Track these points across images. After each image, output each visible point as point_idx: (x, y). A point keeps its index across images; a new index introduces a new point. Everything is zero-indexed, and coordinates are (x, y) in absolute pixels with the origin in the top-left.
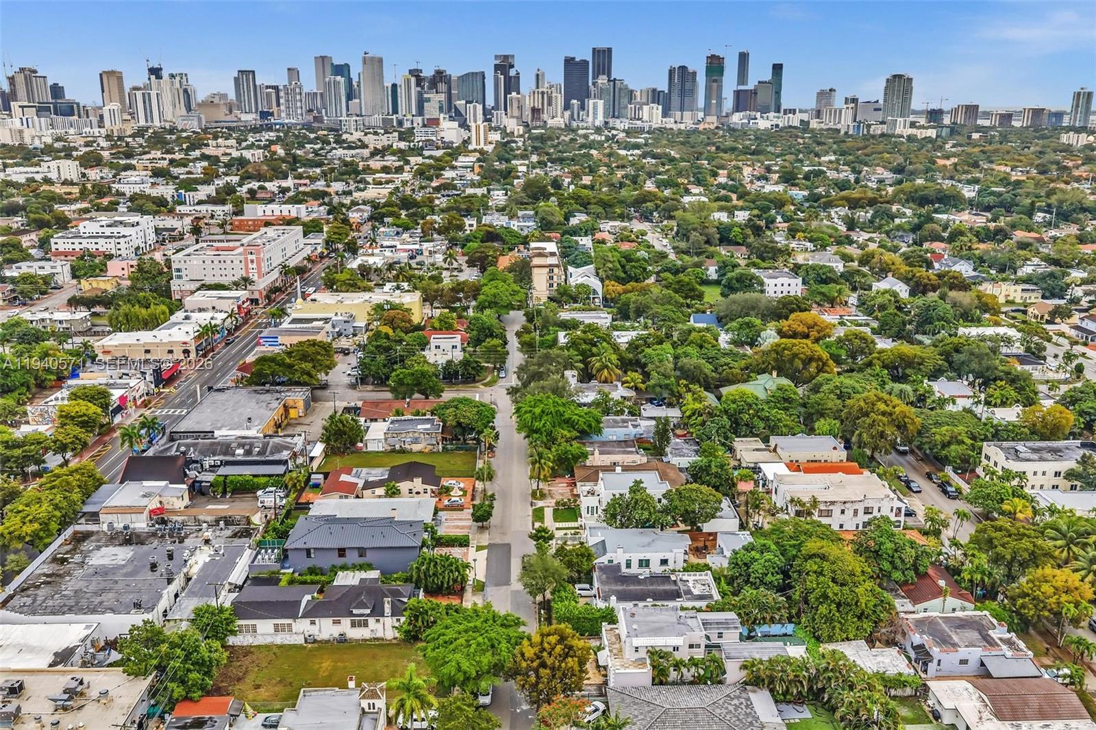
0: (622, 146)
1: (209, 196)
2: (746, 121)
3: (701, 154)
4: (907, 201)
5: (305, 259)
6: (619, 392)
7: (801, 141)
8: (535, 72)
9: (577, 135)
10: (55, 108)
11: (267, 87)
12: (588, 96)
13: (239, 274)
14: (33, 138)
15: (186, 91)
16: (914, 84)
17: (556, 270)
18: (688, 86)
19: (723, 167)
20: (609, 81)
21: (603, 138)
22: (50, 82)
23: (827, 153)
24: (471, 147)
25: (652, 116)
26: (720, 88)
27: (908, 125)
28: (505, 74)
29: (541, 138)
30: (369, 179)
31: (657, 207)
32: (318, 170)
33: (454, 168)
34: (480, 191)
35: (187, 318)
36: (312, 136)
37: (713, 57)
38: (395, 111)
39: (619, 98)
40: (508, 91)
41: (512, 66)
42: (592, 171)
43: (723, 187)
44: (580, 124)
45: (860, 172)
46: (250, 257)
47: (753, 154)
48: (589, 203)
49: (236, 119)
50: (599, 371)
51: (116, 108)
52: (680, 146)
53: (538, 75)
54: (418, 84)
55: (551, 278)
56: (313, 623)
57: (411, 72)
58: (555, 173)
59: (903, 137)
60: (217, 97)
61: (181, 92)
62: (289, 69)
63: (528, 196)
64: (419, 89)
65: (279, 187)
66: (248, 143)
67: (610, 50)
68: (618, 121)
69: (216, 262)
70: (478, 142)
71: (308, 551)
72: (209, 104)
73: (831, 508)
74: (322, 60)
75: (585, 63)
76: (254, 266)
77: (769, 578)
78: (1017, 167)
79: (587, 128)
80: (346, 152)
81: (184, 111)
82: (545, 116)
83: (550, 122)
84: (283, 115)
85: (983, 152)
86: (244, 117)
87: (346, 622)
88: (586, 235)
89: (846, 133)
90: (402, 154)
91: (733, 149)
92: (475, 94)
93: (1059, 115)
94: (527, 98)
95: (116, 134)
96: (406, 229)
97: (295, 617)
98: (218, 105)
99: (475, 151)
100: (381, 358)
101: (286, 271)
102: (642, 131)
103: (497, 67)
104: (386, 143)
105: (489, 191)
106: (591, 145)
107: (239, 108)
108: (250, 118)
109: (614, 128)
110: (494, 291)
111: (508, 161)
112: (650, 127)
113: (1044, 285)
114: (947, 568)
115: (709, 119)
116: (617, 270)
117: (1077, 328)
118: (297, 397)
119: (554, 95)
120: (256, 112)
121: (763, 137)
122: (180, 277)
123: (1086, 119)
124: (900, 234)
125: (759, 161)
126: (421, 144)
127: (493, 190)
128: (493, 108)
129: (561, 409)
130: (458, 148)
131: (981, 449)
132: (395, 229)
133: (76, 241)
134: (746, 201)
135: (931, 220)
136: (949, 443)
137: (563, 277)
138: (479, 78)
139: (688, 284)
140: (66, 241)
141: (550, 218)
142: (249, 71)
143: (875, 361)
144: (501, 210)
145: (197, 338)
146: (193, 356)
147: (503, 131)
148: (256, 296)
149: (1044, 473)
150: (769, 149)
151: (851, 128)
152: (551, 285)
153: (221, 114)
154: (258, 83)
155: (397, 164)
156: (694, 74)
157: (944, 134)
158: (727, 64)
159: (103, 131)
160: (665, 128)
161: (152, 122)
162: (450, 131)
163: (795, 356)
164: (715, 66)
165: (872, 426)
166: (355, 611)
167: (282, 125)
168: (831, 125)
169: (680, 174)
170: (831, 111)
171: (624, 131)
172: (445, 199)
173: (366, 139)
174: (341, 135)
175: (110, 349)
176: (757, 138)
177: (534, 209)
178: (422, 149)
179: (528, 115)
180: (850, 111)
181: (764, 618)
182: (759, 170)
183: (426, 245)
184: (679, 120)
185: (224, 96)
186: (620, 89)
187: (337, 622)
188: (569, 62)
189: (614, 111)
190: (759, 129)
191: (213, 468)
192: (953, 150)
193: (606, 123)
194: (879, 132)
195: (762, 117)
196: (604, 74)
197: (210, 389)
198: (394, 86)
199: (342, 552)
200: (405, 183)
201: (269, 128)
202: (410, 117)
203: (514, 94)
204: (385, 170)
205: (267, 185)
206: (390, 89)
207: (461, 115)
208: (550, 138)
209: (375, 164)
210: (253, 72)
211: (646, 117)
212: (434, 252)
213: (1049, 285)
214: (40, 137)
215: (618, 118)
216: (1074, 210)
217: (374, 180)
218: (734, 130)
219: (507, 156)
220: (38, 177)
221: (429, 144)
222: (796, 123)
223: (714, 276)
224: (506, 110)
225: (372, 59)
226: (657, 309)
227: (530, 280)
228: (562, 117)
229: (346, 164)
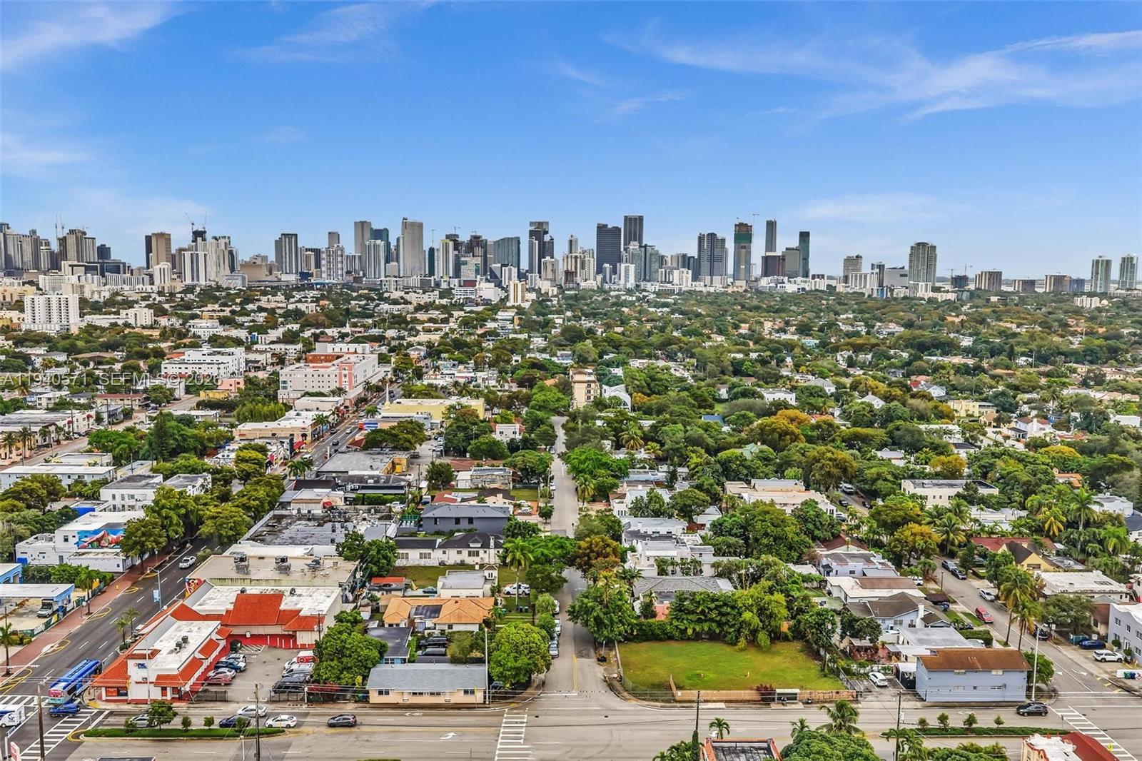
0: (652, 305)
1: (279, 338)
2: (774, 285)
3: (726, 311)
4: (906, 347)
5: (380, 380)
6: (642, 455)
7: (824, 302)
8: (569, 238)
9: (610, 296)
10: (102, 267)
11: (307, 250)
12: (620, 260)
13: (334, 386)
14: (93, 292)
15: (231, 253)
16: (938, 251)
17: (593, 385)
18: (717, 252)
19: (745, 322)
20: (640, 246)
21: (634, 298)
22: (98, 244)
23: (846, 312)
24: (508, 304)
25: (682, 280)
26: (749, 253)
27: (929, 289)
28: (540, 239)
29: (575, 298)
30: (419, 327)
31: (681, 348)
32: (370, 321)
33: (495, 320)
34: (523, 336)
35: (298, 415)
36: (355, 294)
37: (741, 225)
38: (432, 273)
39: (650, 263)
40: (542, 256)
41: (546, 232)
42: (623, 323)
43: (743, 336)
44: (612, 287)
45: (873, 327)
46: (344, 372)
47: (776, 312)
48: (620, 346)
49: (276, 279)
50: (627, 442)
51: (166, 267)
52: (707, 305)
53: (571, 241)
54: (456, 248)
55: (589, 392)
56: (444, 553)
57: (447, 237)
58: (589, 325)
59: (924, 299)
60: (259, 259)
61: (226, 253)
62: (330, 233)
63: (567, 340)
64: (456, 252)
65: (340, 332)
66: (296, 299)
67: (641, 218)
68: (649, 284)
69: (316, 376)
70: (516, 299)
71: (436, 519)
72: (252, 265)
73: (784, 508)
74: (362, 226)
75: (617, 230)
76: (347, 379)
77: (734, 531)
78: (1023, 324)
79: (618, 290)
80: (392, 306)
81: (228, 271)
82: (578, 279)
83: (583, 284)
84: (324, 275)
85: (994, 311)
86: (284, 278)
87: (465, 552)
88: (618, 367)
89: (869, 296)
90: (443, 308)
91: (757, 308)
92: (510, 259)
93: (1080, 282)
94: (561, 262)
95: (166, 291)
96: (461, 362)
97: (433, 548)
98: (260, 266)
99: (513, 307)
100: (461, 435)
101: (369, 387)
102: (672, 292)
103: (532, 233)
104: (428, 300)
105: (530, 337)
106: (624, 304)
107: (280, 269)
108: (292, 278)
109: (645, 291)
110: (543, 397)
111: (544, 315)
112: (680, 289)
113: (997, 402)
114: (858, 539)
115: (738, 283)
116: (643, 387)
117: (1013, 429)
118: (402, 457)
119: (587, 259)
120: (297, 273)
121: (787, 299)
122: (285, 388)
123: (1107, 286)
124: (893, 370)
125: (780, 318)
126: (461, 301)
127: (533, 337)
128: (527, 271)
129: (600, 457)
130: (496, 304)
131: (900, 485)
132: (452, 362)
133: (183, 366)
134: (761, 345)
135: (921, 358)
136: (877, 479)
137: (599, 391)
138: (514, 244)
139: (701, 396)
140: (174, 366)
141: (586, 355)
142: (292, 235)
143: (837, 438)
144: (543, 351)
145: (313, 425)
146: (309, 438)
147: (538, 291)
148: (347, 404)
149: (941, 497)
150: (793, 308)
151: (875, 291)
152: (589, 398)
153: (262, 274)
154: (299, 246)
155: (443, 316)
156: (723, 241)
157: (964, 298)
158: (754, 231)
159: (155, 288)
160: (694, 291)
161: (198, 280)
162: (488, 291)
163: (774, 430)
164: (743, 234)
165: (822, 468)
166: (471, 545)
167: (324, 284)
168: (857, 289)
169: (704, 326)
170: (856, 276)
171: (654, 293)
172: (491, 343)
173: (407, 297)
174: (383, 294)
175: (245, 432)
176: (782, 300)
177: (571, 350)
178: (463, 305)
179: (561, 277)
180: (875, 277)
181: (730, 552)
182: (779, 323)
183: (479, 374)
184: (708, 283)
185: (265, 258)
186: (651, 254)
187: (459, 552)
188: (602, 229)
189: (645, 274)
190: (786, 293)
191: (353, 490)
192: (970, 311)
193: (638, 286)
194: (902, 296)
195: (789, 281)
196: (635, 240)
197: (336, 451)
198: (432, 250)
199: (458, 520)
200: (452, 331)
201: (311, 287)
202: (448, 279)
203: (548, 258)
204: (431, 320)
205: (326, 330)
206: (427, 253)
207: (496, 277)
208: (583, 298)
209: (421, 316)
210: (296, 235)
211: (676, 281)
212: (487, 378)
213: (1001, 401)
214: (99, 292)
215: (649, 281)
216: (1052, 355)
217: (423, 328)
218: (762, 293)
219: (544, 311)
220: (120, 322)
221: (469, 301)
222: (823, 288)
223: (725, 396)
224: (540, 272)
225: (413, 224)
226: (675, 408)
227: (572, 394)
228: (595, 280)
229: (394, 316)
